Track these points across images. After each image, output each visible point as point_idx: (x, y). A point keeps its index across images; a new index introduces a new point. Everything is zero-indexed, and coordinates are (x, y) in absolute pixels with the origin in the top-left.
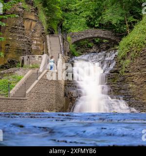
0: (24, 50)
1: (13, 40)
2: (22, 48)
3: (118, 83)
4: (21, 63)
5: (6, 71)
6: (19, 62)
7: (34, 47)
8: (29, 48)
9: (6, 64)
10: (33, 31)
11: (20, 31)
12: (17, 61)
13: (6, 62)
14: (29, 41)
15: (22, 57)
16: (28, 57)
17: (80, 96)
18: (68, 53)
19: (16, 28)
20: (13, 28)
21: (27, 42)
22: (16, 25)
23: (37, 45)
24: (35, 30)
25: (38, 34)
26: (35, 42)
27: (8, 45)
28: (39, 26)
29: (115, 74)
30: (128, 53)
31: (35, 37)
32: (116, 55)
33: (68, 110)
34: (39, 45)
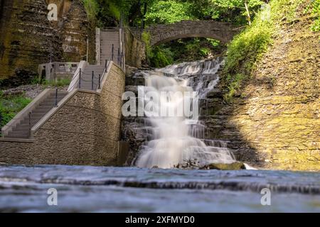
0: (47, 53)
1: (26, 35)
2: (43, 49)
3: (221, 117)
4: (40, 76)
5: (11, 91)
6: (37, 75)
7: (66, 48)
8: (56, 50)
9: (12, 78)
10: (65, 18)
11: (39, 17)
12: (34, 72)
13: (12, 74)
14: (57, 37)
15: (42, 65)
16: (53, 65)
17: (149, 139)
18: (142, 62)
19: (31, 13)
20: (26, 11)
21: (54, 39)
22: (31, 8)
23: (72, 44)
24: (69, 17)
25: (74, 24)
26: (69, 40)
27: (17, 43)
28: (77, 10)
29: (216, 100)
30: (240, 61)
31: (69, 30)
32: (221, 66)
33: (126, 163)
34: (76, 44)
